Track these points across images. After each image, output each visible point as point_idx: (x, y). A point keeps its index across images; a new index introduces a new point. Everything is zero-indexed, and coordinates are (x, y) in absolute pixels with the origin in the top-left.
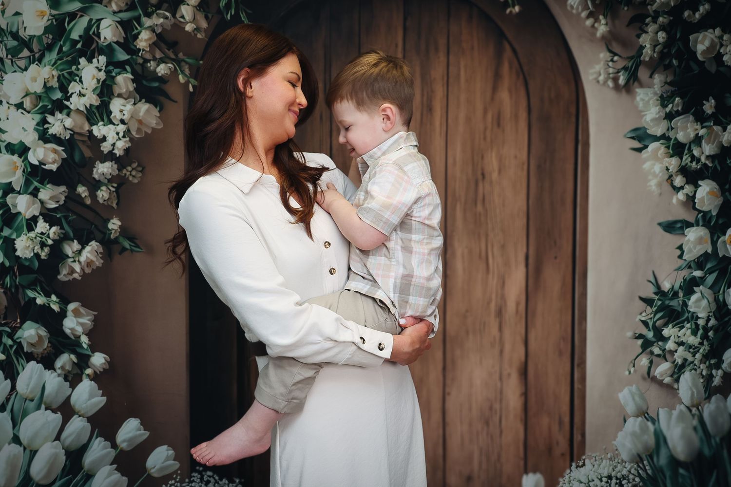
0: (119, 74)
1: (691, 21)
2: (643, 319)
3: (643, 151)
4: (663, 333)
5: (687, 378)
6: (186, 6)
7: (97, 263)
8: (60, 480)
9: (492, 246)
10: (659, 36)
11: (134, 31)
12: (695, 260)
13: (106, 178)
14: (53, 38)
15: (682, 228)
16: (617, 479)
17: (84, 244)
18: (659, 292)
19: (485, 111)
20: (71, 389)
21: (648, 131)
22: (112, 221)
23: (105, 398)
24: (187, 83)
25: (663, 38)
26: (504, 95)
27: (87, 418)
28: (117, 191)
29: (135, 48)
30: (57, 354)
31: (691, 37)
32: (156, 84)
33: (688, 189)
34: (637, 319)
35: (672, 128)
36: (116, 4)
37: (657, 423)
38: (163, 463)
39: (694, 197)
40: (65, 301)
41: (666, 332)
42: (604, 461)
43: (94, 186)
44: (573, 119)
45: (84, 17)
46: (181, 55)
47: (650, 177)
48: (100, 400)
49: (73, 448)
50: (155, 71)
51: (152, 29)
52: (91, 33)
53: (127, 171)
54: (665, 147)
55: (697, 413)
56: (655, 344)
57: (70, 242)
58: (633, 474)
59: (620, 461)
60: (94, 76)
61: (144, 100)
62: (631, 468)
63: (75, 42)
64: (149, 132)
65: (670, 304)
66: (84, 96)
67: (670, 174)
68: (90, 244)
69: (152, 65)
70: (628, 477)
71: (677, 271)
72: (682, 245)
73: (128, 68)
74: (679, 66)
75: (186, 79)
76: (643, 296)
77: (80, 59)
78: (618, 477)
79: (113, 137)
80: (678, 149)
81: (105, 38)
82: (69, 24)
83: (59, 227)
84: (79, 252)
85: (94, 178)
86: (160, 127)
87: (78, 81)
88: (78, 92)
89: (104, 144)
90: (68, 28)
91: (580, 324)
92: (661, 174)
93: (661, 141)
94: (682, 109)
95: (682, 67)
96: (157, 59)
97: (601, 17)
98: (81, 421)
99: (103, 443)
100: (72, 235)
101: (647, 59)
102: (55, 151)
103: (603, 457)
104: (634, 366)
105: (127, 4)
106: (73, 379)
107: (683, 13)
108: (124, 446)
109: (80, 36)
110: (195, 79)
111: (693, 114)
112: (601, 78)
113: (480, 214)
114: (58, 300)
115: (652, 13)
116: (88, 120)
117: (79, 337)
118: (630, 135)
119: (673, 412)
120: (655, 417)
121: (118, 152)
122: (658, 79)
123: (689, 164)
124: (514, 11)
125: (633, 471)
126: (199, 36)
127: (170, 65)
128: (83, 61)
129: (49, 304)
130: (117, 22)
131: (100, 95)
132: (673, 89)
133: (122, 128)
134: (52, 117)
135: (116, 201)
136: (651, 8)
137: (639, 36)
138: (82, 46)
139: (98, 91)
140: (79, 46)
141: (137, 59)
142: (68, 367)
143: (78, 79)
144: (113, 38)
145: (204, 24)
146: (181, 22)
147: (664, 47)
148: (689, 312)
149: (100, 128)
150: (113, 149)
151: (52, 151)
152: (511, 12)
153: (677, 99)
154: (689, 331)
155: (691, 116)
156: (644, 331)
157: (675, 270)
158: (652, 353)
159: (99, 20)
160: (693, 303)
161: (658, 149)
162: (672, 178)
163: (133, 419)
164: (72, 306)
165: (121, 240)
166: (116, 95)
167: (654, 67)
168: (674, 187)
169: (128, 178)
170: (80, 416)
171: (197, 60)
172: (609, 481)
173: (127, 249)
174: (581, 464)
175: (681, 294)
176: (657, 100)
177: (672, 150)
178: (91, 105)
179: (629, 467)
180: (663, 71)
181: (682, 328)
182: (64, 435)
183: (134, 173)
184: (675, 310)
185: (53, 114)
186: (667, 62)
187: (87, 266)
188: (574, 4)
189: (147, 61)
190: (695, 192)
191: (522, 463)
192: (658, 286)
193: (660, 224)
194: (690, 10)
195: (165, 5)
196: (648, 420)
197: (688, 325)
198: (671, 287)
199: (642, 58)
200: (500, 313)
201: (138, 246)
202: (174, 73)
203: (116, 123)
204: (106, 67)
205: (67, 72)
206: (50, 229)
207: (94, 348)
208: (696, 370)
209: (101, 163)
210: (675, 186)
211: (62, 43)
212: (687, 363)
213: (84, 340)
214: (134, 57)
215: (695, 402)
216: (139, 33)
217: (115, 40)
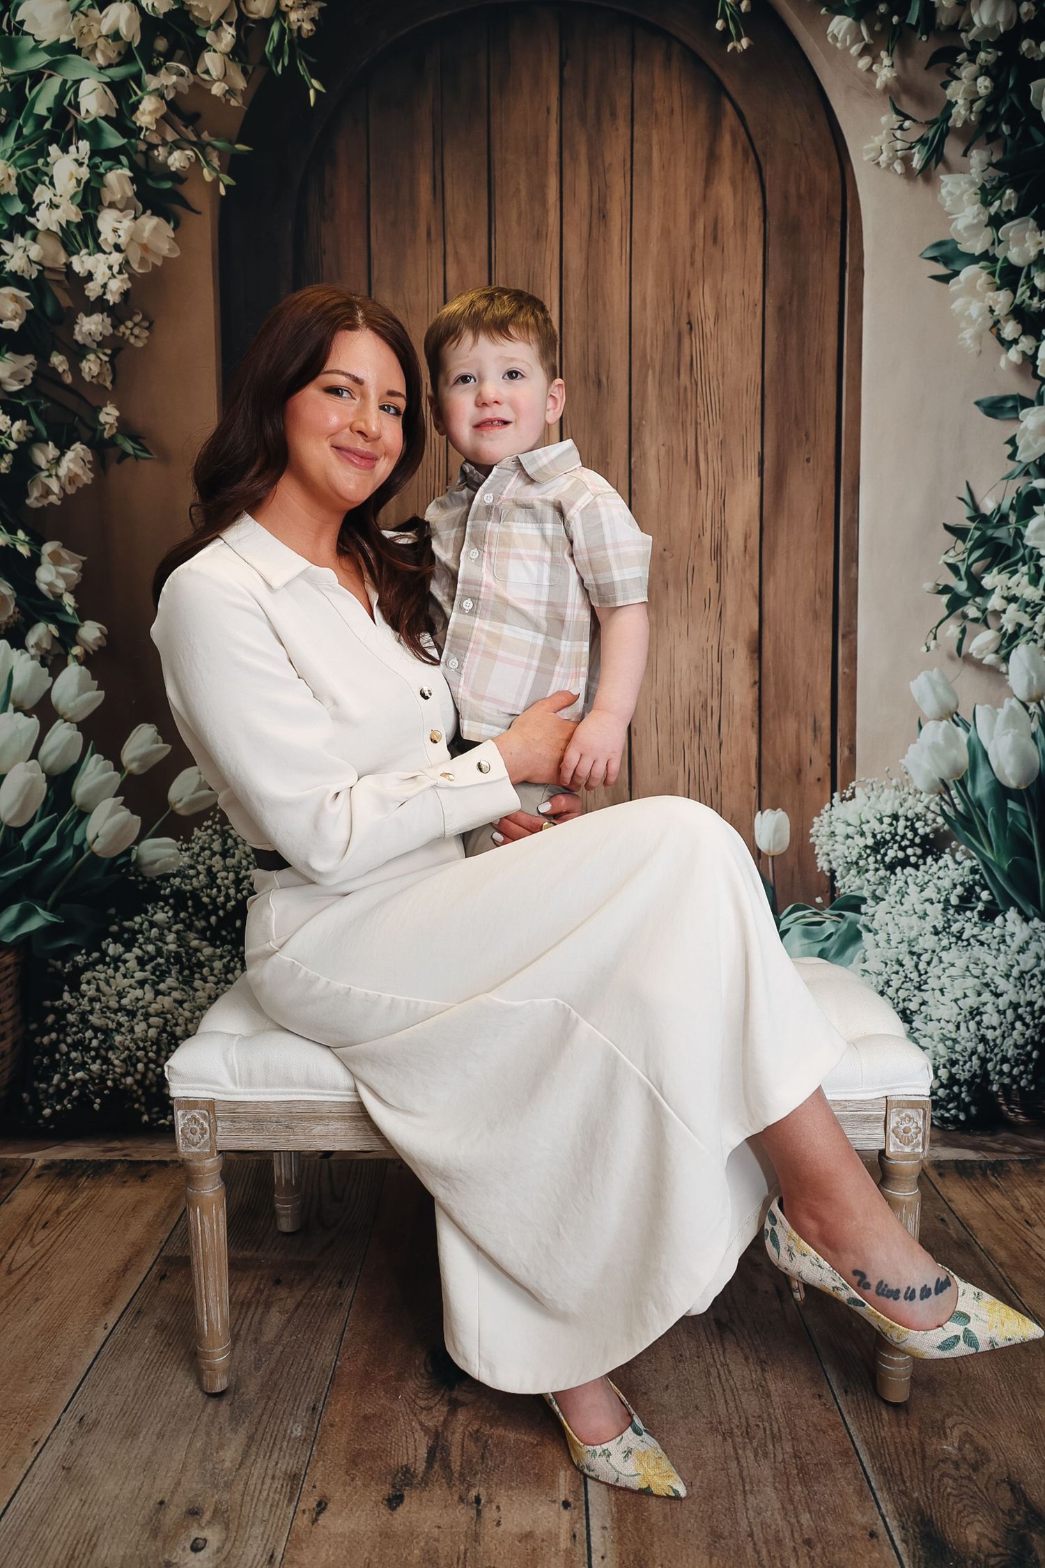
0: (111, 169)
1: (1033, 59)
2: (951, 561)
3: (952, 281)
4: (983, 582)
5: (1021, 653)
6: (211, 53)
7: (85, 478)
8: (40, 820)
9: (706, 442)
10: (979, 85)
11: (131, 97)
12: (1035, 461)
13: (94, 341)
14: (7, 114)
15: (1014, 409)
16: (907, 819)
17: (63, 448)
18: (978, 516)
19: (693, 217)
20: (51, 679)
21: (959, 246)
22: (105, 410)
23: (102, 693)
24: (216, 181)
25: (986, 87)
26: (724, 190)
27: (78, 724)
28: (111, 362)
29: (134, 127)
30: (29, 624)
31: (1033, 86)
32: (167, 185)
33: (1026, 343)
34: (941, 562)
35: (1000, 242)
36: (103, 53)
37: (972, 729)
38: (193, 794)
39: (1035, 357)
40: (37, 541)
41: (988, 581)
42: (886, 791)
43: (77, 353)
44: (837, 229)
45: (53, 78)
46: (205, 136)
47: (963, 325)
48: (95, 696)
49: (58, 770)
50: (165, 165)
51: (159, 93)
52: (65, 103)
53: (127, 328)
54: (988, 273)
55: (1038, 711)
56: (970, 602)
57: (42, 445)
58: (933, 812)
59: (912, 791)
60: (72, 174)
61: (149, 212)
62: (930, 802)
63: (41, 120)
64: (159, 263)
65: (994, 535)
66: (57, 207)
67: (995, 318)
68: (73, 448)
69: (160, 153)
70: (925, 816)
71: (1005, 481)
72: (1014, 437)
73: (124, 159)
74: (1012, 135)
75: (214, 174)
76: (951, 523)
77: (50, 148)
78: (909, 816)
79: (104, 274)
80: (1009, 276)
81: (87, 111)
82: (30, 92)
83: (25, 422)
84: (57, 461)
85: (76, 341)
86: (175, 255)
87: (47, 183)
88: (48, 201)
89: (91, 285)
90: (30, 97)
91: (847, 568)
92: (980, 319)
93: (982, 264)
94: (1016, 209)
95: (1019, 134)
96: (168, 142)
97: (883, 54)
98: (68, 728)
99: (102, 762)
100: (44, 433)
101: (959, 124)
102: (16, 299)
103: (884, 783)
104: (935, 638)
105: (119, 54)
106: (53, 662)
107: (1019, 45)
108: (134, 767)
109: (49, 110)
110: (229, 174)
111: (1034, 217)
112: (883, 159)
113: (686, 388)
114: (27, 539)
115: (969, 48)
116: (65, 246)
117: (61, 596)
118: (930, 254)
119: (999, 710)
120: (970, 720)
121: (112, 298)
122: (977, 158)
123: (1027, 301)
124: (739, 47)
125: (933, 807)
126: (233, 103)
127: (189, 152)
128: (54, 149)
129: (14, 545)
130: (105, 83)
131: (82, 206)
132: (1002, 174)
133: (116, 258)
134: (9, 243)
135: (111, 378)
136: (967, 38)
137: (945, 86)
138: (52, 126)
139: (78, 199)
140: (47, 126)
141: (137, 145)
142: (46, 645)
143: (47, 179)
144: (100, 111)
145: (241, 84)
146: (204, 80)
147: (988, 104)
148: (1025, 547)
149: (83, 259)
150: (104, 293)
151: (11, 299)
152: (734, 48)
153: (1008, 191)
154: (1026, 578)
155: (1032, 220)
156: (952, 581)
157: (1003, 479)
158: (965, 616)
159: (77, 82)
160: (1032, 532)
161: (976, 277)
162: (999, 326)
163: (147, 725)
164: (48, 548)
165: (120, 440)
166: (106, 204)
167: (971, 137)
168: (1002, 341)
169: (128, 339)
170: (66, 721)
171: (232, 143)
172: (894, 822)
173: (129, 455)
174: (848, 794)
175: (1013, 518)
176: (976, 194)
177: (999, 277)
178: (68, 222)
179: (926, 802)
180: (987, 144)
181: (1015, 572)
182: (44, 750)
183: (136, 331)
184: (1004, 545)
185: (11, 239)
186: (992, 129)
187: (70, 484)
188: (839, 33)
189: (152, 147)
190: (1037, 348)
191: (755, 792)
192: (975, 507)
193: (977, 403)
194: (1031, 38)
195: (180, 53)
196: (958, 725)
197: (1024, 569)
198: (996, 507)
199: (950, 123)
200: (718, 552)
201: (145, 450)
202: (196, 165)
203: (108, 251)
204: (90, 159)
205: (31, 170)
206: (12, 425)
207: (84, 613)
208: (1035, 641)
209: (86, 316)
210: (1004, 339)
211: (21, 121)
212: (1022, 631)
213: (69, 600)
214: (133, 141)
215: (1034, 694)
216: (139, 102)
217: (103, 114)
